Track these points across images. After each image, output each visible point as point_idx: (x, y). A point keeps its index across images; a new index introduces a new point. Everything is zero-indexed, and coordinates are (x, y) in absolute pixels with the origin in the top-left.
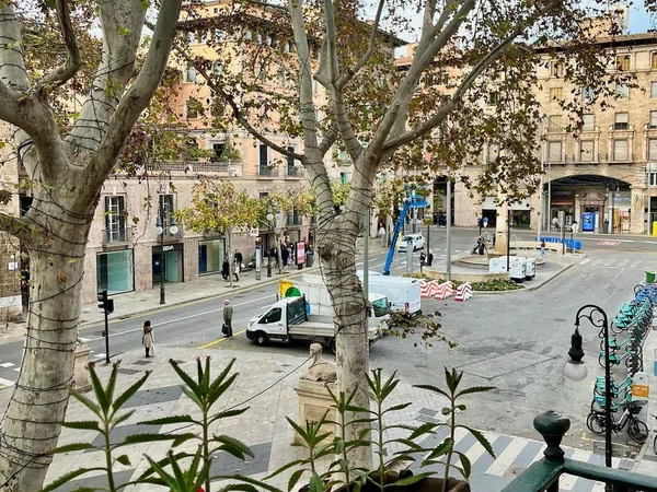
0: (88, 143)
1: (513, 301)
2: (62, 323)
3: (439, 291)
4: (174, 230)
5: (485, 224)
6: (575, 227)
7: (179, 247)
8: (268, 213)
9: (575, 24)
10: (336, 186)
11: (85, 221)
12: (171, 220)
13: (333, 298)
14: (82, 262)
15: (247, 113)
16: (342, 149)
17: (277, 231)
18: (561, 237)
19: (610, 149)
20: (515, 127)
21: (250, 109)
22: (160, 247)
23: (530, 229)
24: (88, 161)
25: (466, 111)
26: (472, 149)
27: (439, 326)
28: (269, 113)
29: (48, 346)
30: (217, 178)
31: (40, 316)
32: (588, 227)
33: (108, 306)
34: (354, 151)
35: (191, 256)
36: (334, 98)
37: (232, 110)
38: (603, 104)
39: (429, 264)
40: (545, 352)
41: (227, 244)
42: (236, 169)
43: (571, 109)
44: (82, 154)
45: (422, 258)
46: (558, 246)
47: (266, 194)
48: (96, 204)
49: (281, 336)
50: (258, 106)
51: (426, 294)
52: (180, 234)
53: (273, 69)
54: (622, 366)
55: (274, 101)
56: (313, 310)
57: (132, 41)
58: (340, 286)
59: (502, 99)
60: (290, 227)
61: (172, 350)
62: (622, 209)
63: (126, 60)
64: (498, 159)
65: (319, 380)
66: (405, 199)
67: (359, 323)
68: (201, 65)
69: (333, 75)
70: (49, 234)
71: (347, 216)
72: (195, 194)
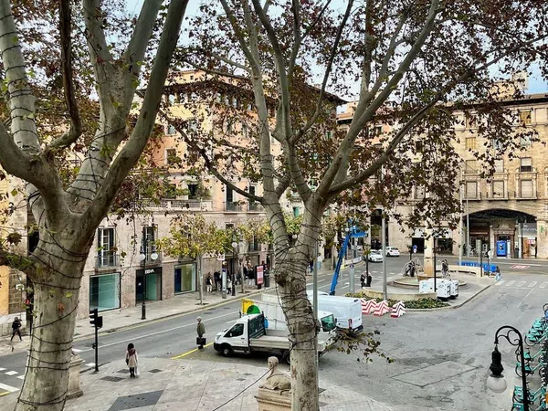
0: (85, 194)
1: (440, 317)
2: (59, 345)
3: (377, 309)
4: (154, 257)
5: (415, 251)
6: (491, 254)
7: (158, 271)
8: (232, 241)
9: (485, 90)
10: (289, 219)
11: (81, 259)
12: (153, 248)
13: (287, 318)
14: (78, 293)
15: (217, 163)
16: (294, 191)
17: (240, 257)
18: (479, 262)
19: (517, 188)
20: (438, 173)
21: (220, 160)
22: (143, 271)
23: (453, 254)
24: (86, 209)
25: (397, 161)
26: (402, 191)
27: (379, 343)
28: (234, 163)
29: (46, 365)
30: (191, 213)
31: (41, 340)
32: (501, 252)
33: (98, 322)
34: (305, 195)
35: (168, 278)
36: (288, 152)
37: (204, 161)
38: (510, 155)
39: (368, 285)
40: (468, 363)
41: (199, 268)
42: (207, 205)
43: (484, 159)
44: (80, 203)
45: (362, 280)
46: (477, 270)
47: (231, 225)
48: (91, 244)
49: (243, 348)
50: (226, 158)
51: (367, 311)
52: (159, 260)
53: (238, 126)
54: (536, 376)
55: (239, 154)
56: (271, 325)
57: (123, 111)
58: (294, 308)
59: (427, 151)
60: (251, 253)
61: (150, 359)
62: (530, 238)
63: (118, 126)
64: (425, 200)
65: (276, 389)
66: (347, 230)
67: (310, 341)
68: (179, 125)
69: (288, 133)
70: (51, 270)
71: (299, 248)
72: (173, 226)
